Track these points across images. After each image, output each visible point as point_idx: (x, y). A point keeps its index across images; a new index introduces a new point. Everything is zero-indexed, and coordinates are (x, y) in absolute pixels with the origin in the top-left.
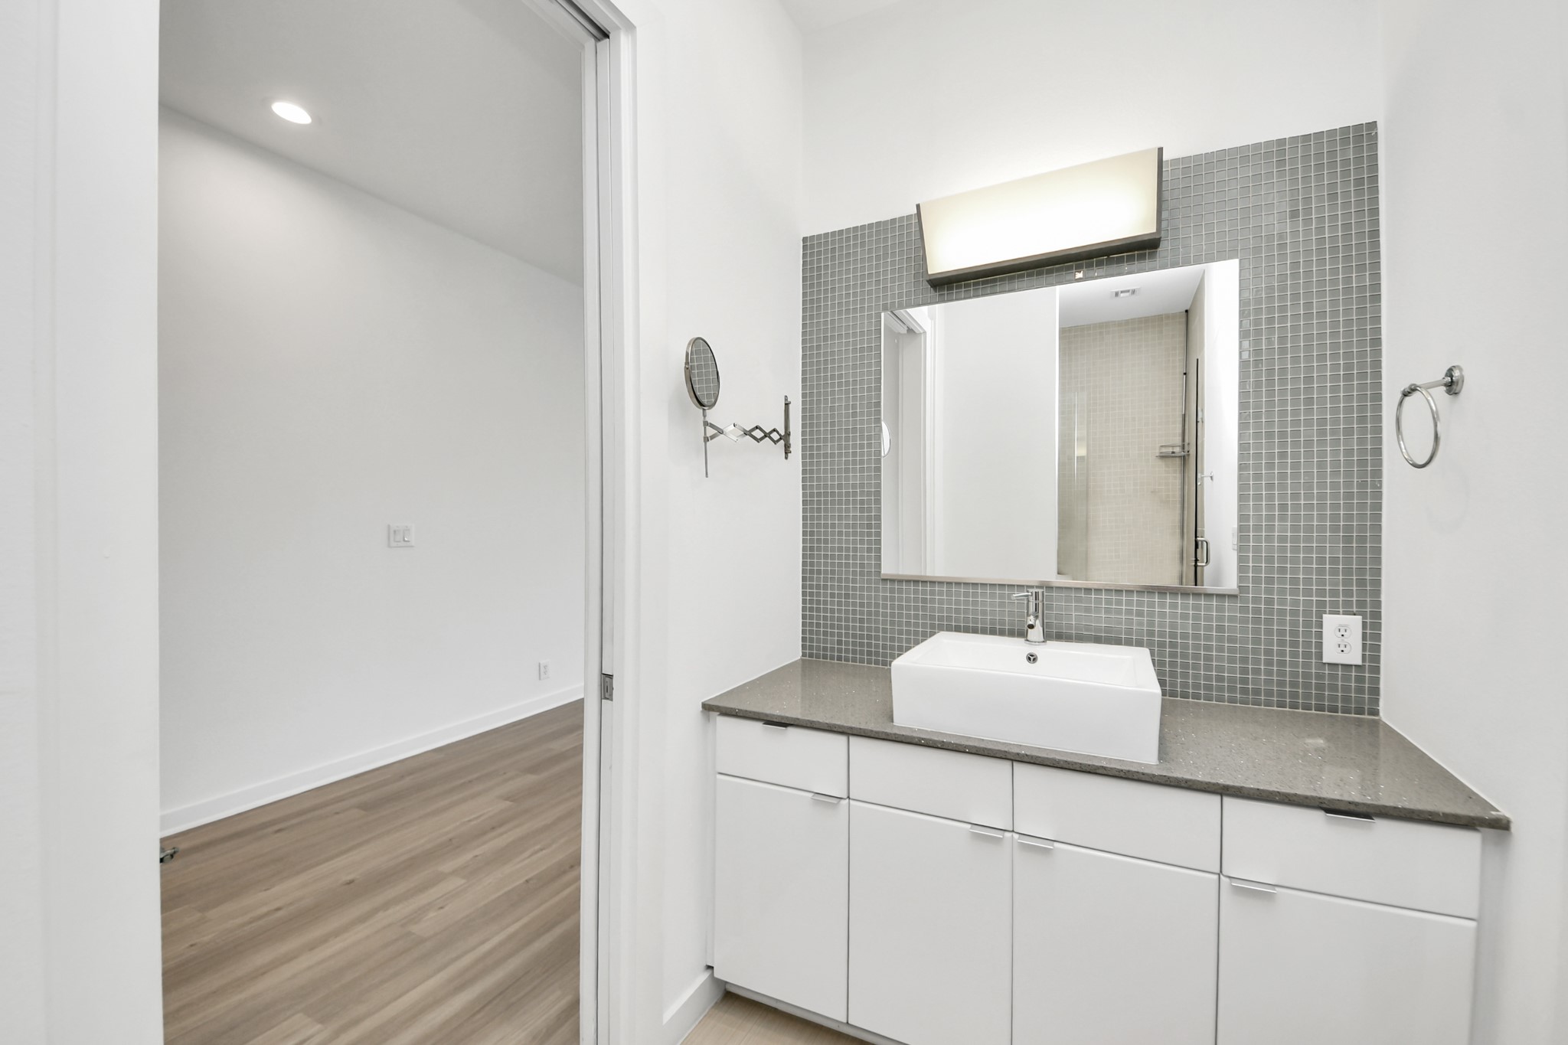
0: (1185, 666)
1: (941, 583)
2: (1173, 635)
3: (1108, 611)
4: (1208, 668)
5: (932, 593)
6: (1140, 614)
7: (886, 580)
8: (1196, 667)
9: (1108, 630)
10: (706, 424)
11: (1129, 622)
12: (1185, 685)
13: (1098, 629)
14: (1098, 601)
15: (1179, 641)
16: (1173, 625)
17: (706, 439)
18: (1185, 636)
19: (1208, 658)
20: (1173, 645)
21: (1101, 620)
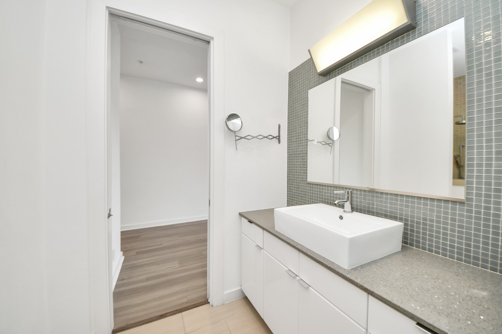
0: (431, 236)
1: (325, 186)
2: (425, 219)
3: (391, 203)
4: (445, 239)
5: (322, 189)
6: (407, 206)
7: (308, 183)
8: (437, 237)
9: (391, 212)
10: (236, 136)
11: (401, 210)
12: (430, 245)
13: (386, 211)
14: (387, 198)
15: (428, 223)
16: (425, 214)
17: (236, 140)
18: (432, 221)
19: (445, 234)
20: (425, 224)
21: (388, 207)
